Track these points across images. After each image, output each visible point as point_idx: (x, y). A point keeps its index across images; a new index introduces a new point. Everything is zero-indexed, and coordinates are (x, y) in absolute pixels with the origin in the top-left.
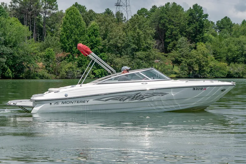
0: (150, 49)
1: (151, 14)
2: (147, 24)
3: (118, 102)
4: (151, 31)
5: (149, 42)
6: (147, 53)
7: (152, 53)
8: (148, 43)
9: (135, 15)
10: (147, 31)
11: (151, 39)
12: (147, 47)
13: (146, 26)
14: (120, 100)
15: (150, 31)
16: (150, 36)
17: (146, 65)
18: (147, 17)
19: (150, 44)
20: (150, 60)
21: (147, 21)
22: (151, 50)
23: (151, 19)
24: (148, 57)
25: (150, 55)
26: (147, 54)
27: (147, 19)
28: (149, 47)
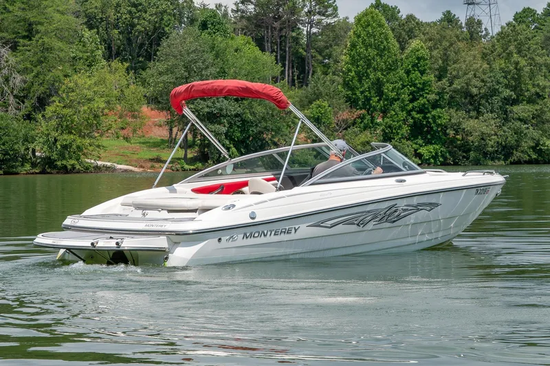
0: (545, 98)
1: (546, 21)
2: (537, 44)
4: (546, 57)
5: (541, 84)
6: (538, 107)
7: (548, 107)
8: (538, 85)
9: (509, 24)
10: (537, 58)
11: (545, 77)
12: (537, 94)
13: (535, 46)
15: (543, 59)
16: (544, 71)
17: (535, 134)
18: (536, 26)
19: (545, 88)
20: (543, 123)
21: (535, 36)
22: (546, 100)
23: (545, 32)
24: (539, 116)
25: (543, 112)
26: (536, 110)
27: (537, 32)
28: (541, 94)
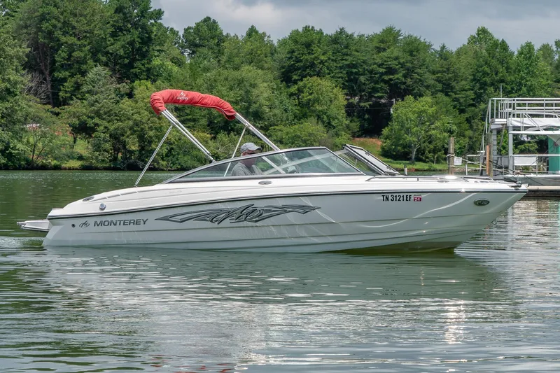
0: (16, 95)
1: (18, 8)
2: (8, 32)
3: (208, 224)
4: (18, 48)
5: (12, 78)
6: (8, 105)
7: (19, 105)
8: (9, 80)
10: (8, 49)
11: (17, 70)
12: (7, 90)
13: (5, 36)
14: (211, 221)
15: (15, 50)
16: (15, 64)
17: (5, 135)
18: (6, 12)
19: (16, 83)
20: (14, 124)
21: (6, 24)
22: (17, 97)
23: (18, 20)
24: (9, 115)
25: (14, 111)
26: (6, 109)
27: (8, 19)
28: (12, 90)
